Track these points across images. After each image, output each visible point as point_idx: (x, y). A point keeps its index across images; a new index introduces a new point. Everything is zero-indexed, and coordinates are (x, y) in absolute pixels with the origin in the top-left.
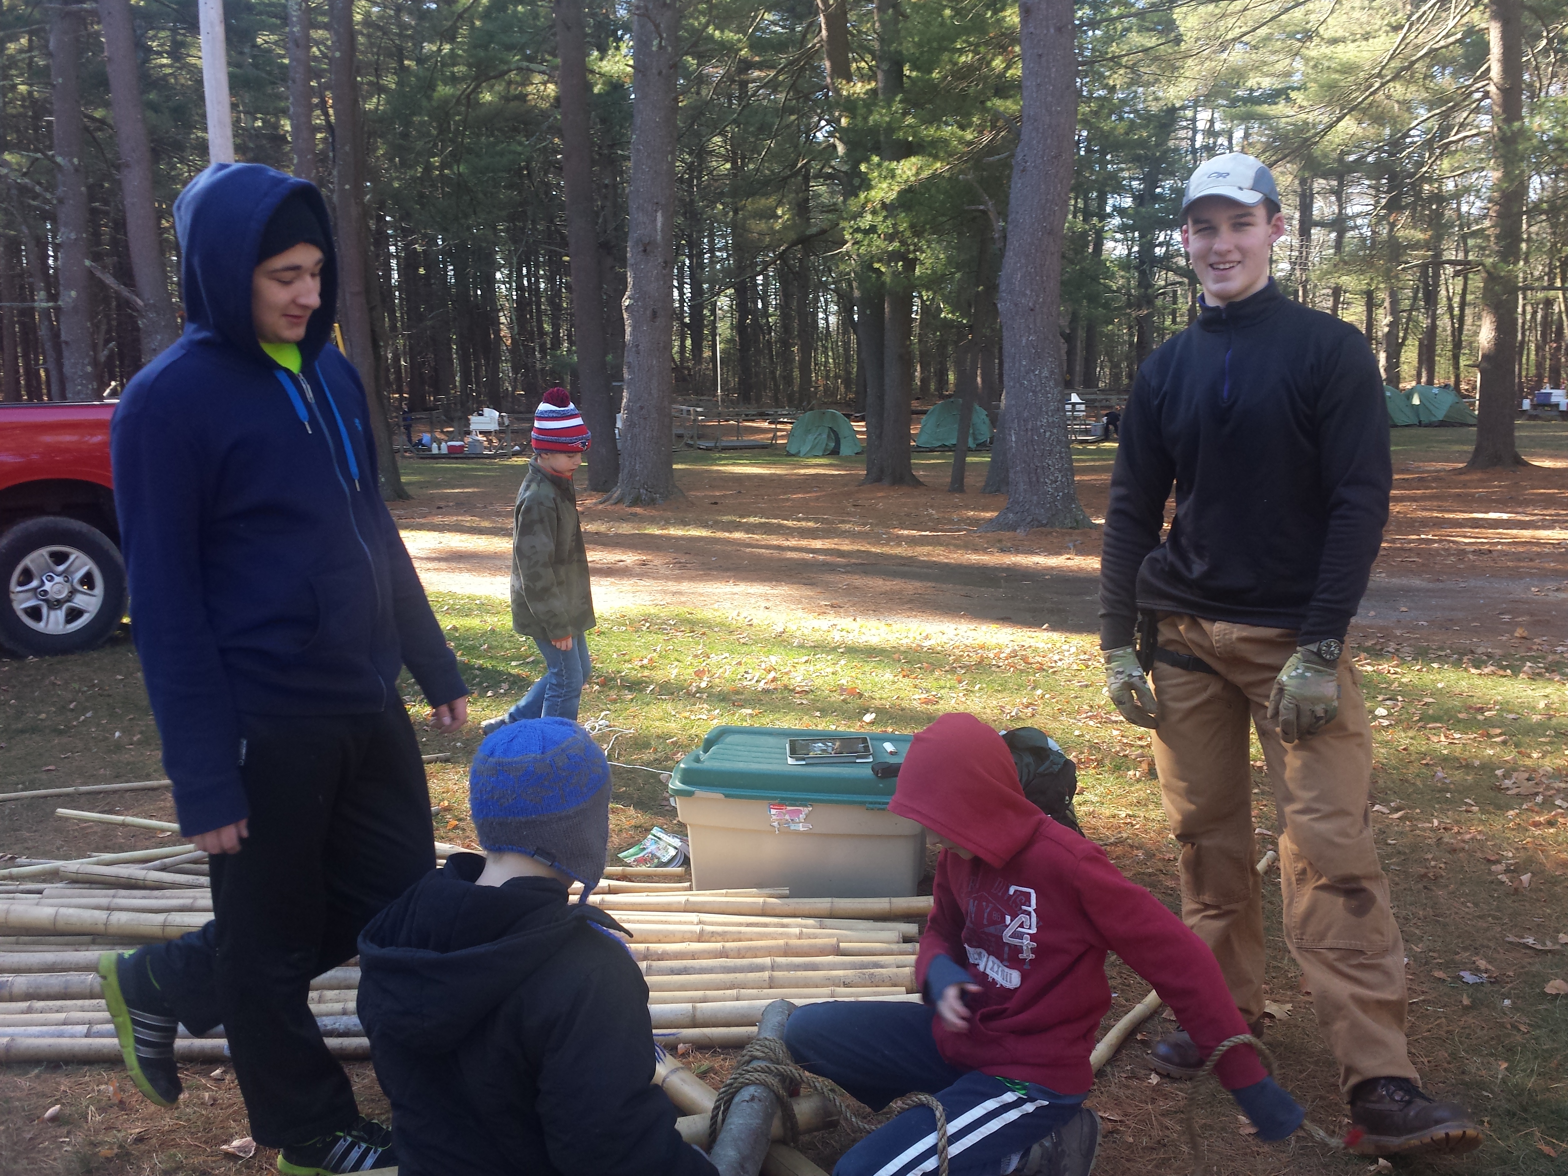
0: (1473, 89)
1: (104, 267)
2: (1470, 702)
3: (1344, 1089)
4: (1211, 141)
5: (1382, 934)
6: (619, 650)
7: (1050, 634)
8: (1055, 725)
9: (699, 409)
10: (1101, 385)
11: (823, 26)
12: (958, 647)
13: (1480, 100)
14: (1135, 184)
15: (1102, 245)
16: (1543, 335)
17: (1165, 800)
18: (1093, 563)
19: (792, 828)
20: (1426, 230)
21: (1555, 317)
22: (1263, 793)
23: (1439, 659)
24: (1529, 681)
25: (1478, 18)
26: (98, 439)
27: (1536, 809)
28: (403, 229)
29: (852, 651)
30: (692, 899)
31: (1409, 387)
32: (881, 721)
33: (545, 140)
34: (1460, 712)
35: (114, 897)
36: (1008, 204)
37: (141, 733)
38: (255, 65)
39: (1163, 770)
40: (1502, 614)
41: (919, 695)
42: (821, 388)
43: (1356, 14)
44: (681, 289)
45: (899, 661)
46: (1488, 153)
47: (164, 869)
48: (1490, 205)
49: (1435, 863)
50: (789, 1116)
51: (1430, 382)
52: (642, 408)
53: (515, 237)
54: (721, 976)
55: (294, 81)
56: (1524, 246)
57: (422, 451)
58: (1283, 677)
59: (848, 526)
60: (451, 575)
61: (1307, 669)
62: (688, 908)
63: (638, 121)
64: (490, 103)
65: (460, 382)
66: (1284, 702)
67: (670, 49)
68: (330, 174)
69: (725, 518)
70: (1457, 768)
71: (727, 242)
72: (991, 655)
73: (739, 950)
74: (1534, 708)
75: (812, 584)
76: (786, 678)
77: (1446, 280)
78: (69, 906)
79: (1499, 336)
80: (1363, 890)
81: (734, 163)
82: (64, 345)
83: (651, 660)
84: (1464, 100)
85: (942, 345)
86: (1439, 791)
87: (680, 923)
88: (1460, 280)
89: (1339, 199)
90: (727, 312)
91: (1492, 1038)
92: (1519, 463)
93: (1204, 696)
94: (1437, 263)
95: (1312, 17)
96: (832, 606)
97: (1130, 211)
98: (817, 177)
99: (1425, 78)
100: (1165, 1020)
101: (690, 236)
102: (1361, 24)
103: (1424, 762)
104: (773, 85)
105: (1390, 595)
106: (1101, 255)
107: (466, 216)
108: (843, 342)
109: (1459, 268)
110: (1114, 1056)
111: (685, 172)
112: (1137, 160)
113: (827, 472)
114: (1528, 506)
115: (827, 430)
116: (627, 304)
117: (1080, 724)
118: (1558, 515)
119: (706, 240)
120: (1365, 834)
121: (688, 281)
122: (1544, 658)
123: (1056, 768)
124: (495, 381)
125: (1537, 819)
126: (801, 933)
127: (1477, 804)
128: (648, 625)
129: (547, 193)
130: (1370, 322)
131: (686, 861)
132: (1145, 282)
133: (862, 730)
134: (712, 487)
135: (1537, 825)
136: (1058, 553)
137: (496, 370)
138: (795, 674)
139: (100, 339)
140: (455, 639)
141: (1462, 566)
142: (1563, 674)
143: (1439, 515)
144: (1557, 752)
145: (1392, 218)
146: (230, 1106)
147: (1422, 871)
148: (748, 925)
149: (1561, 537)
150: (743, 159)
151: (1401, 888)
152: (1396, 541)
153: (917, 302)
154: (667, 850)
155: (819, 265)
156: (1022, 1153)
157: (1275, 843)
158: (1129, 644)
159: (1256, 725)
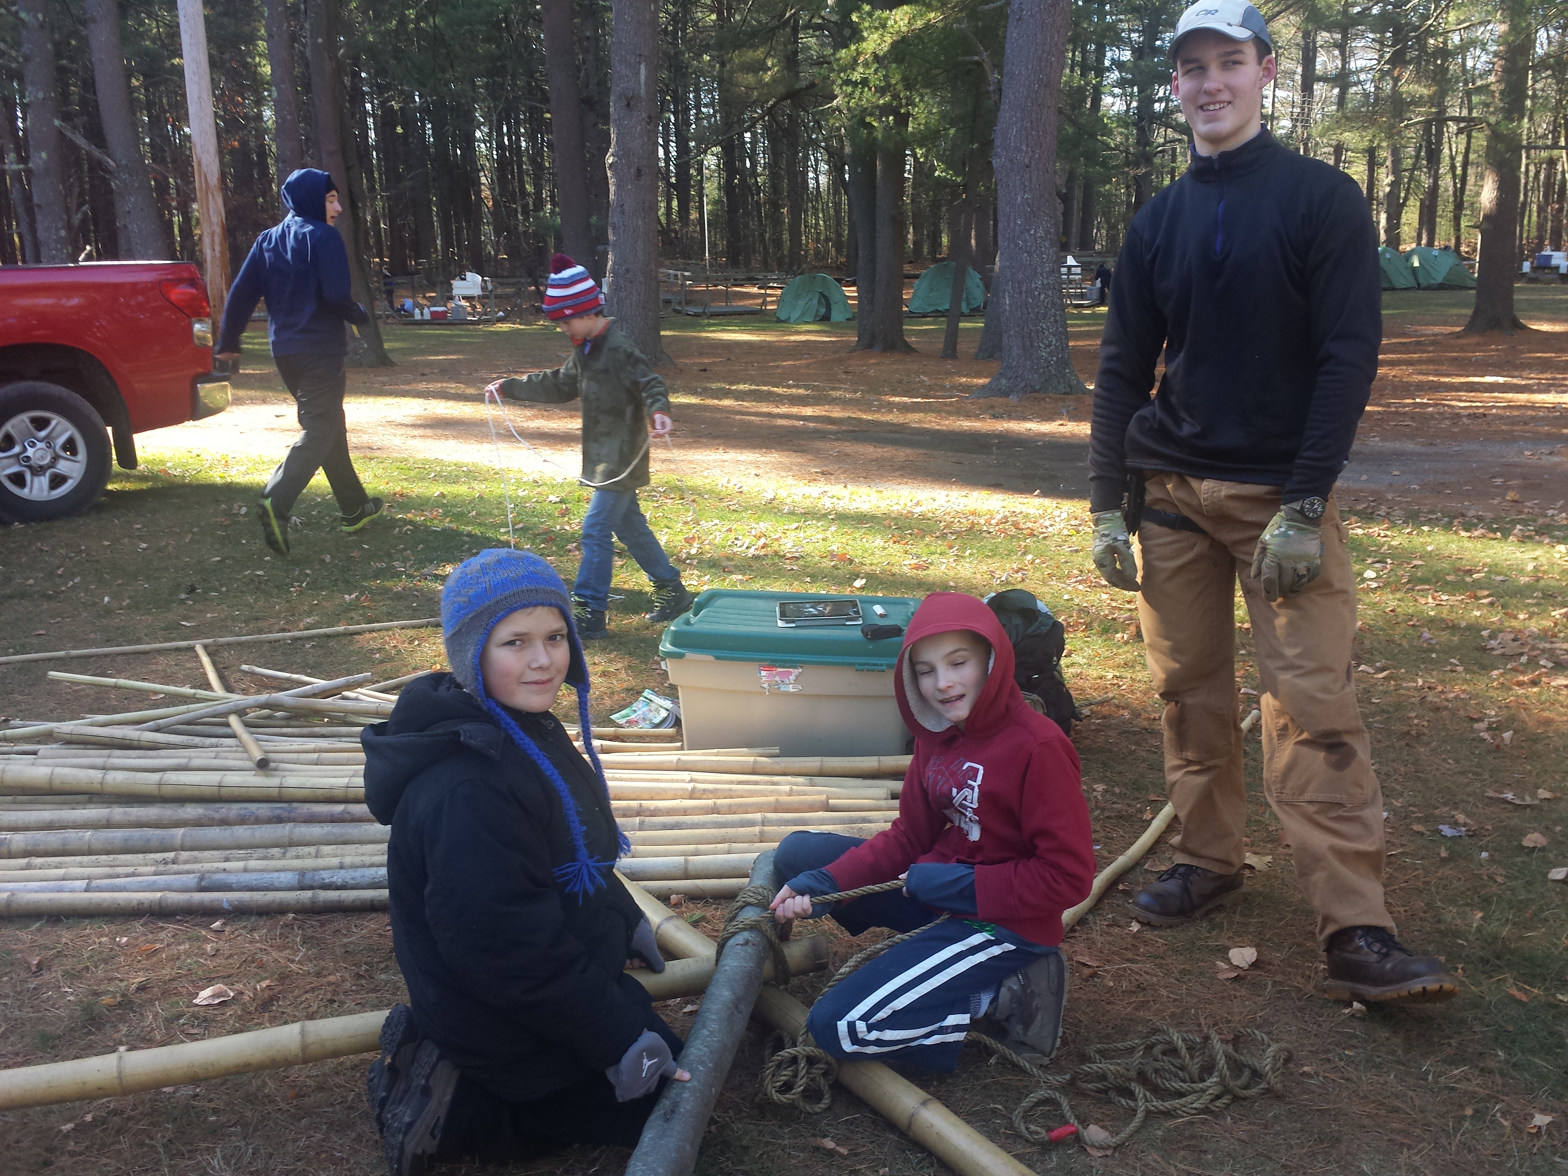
1: (74, 128)
2: (1458, 564)
3: (1321, 938)
5: (1361, 787)
7: (1041, 500)
8: (1046, 589)
9: (686, 274)
10: (1097, 247)
12: (949, 514)
14: (1135, 36)
15: (1100, 100)
16: (1546, 196)
17: (1150, 660)
18: (1084, 429)
19: (782, 689)
20: (1430, 86)
21: (1559, 178)
22: (1249, 654)
23: (1430, 522)
24: (1519, 544)
26: (75, 301)
27: (1521, 668)
28: (379, 86)
29: (843, 518)
30: (683, 758)
31: (1408, 249)
32: (872, 586)
34: (1448, 574)
35: (109, 757)
36: (1003, 55)
37: (129, 598)
39: (1147, 629)
40: (1495, 477)
41: (910, 561)
42: (812, 252)
44: (666, 148)
45: (890, 527)
47: (158, 730)
48: (1495, 60)
49: (1417, 720)
50: (780, 961)
51: (1430, 243)
52: (627, 271)
53: (494, 91)
54: (713, 831)
56: (1528, 103)
57: (405, 317)
58: (1266, 536)
59: (838, 393)
60: (437, 442)
61: (1290, 527)
62: (680, 767)
65: (442, 246)
66: (1267, 560)
68: (302, 28)
69: (714, 386)
70: (1444, 630)
71: (713, 97)
72: (982, 521)
73: (730, 806)
74: (1522, 570)
75: (802, 451)
76: (776, 544)
77: (1449, 138)
78: (64, 766)
79: (1501, 195)
80: (1343, 744)
81: (720, 14)
82: (36, 209)
85: (935, 205)
86: (1425, 652)
87: (672, 781)
88: (1463, 139)
89: (1343, 53)
90: (715, 171)
91: (1468, 889)
92: (1518, 326)
93: (1190, 555)
94: (1441, 119)
96: (823, 473)
97: (1129, 65)
98: (806, 27)
100: (1147, 871)
101: (675, 91)
103: (1411, 623)
105: (1381, 460)
106: (1099, 111)
107: (444, 70)
108: (834, 203)
109: (1462, 125)
111: (669, 24)
112: (1137, 11)
113: (818, 339)
114: (1523, 370)
115: (817, 295)
116: (610, 161)
117: (1070, 588)
118: (1554, 379)
119: (691, 96)
120: (1348, 689)
121: (674, 138)
122: (1535, 521)
123: (1045, 630)
124: (476, 248)
125: (1521, 678)
126: (791, 790)
127: (1462, 664)
129: (527, 47)
130: (1372, 182)
131: (678, 723)
132: (1144, 139)
133: (853, 595)
134: (701, 354)
135: (1520, 684)
136: (1050, 419)
137: (478, 233)
138: (786, 541)
139: (73, 203)
140: (444, 506)
141: (1456, 430)
142: (1553, 537)
143: (1436, 379)
144: (1543, 613)
145: (1396, 73)
146: (231, 956)
147: (1405, 729)
148: (740, 783)
149: (1557, 401)
150: (729, 9)
151: (1383, 745)
152: (1389, 405)
153: (910, 160)
154: (657, 711)
155: (809, 122)
156: (992, 996)
157: (1258, 702)
158: (1118, 507)
159: (1242, 582)
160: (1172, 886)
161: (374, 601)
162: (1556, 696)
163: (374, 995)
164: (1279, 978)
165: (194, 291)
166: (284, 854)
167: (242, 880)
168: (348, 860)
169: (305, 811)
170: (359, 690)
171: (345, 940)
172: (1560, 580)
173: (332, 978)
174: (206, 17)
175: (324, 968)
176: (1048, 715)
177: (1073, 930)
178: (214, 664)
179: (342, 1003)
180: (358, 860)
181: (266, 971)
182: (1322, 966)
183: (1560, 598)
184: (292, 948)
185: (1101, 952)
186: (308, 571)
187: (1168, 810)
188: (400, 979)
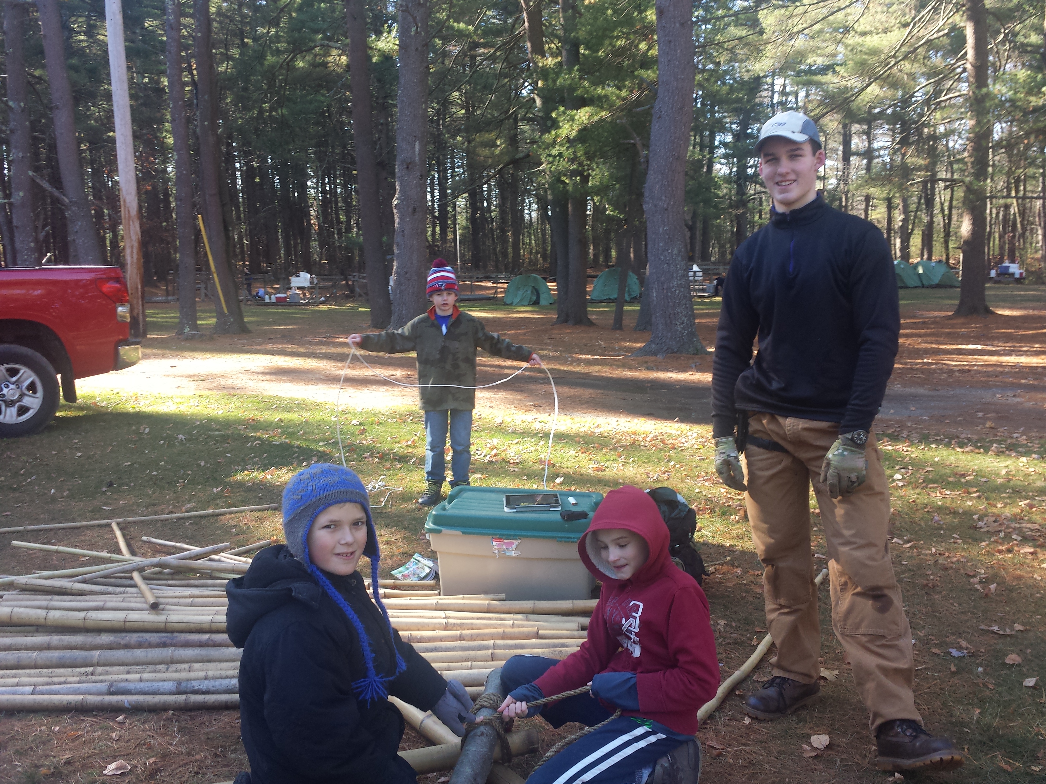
0: (956, 66)
1: (42, 176)
2: (956, 470)
3: (873, 728)
4: (784, 99)
5: (897, 625)
6: (392, 435)
7: (679, 424)
8: (683, 485)
10: (713, 259)
11: (526, 20)
12: (619, 433)
13: (961, 73)
14: (734, 126)
15: (712, 166)
16: (1004, 228)
17: (754, 536)
18: (707, 378)
19: (508, 554)
20: (925, 159)
21: (1012, 217)
22: (820, 530)
23: (937, 442)
24: (995, 457)
25: (959, 19)
26: (38, 292)
27: (1000, 541)
28: (245, 152)
29: (548, 436)
30: (440, 601)
31: (915, 261)
32: (567, 483)
33: (340, 93)
34: (950, 477)
35: (50, 600)
36: (649, 139)
37: (69, 490)
38: (143, 41)
39: (752, 516)
40: (978, 412)
41: (593, 465)
42: (527, 260)
43: (878, 16)
44: (432, 193)
45: (580, 442)
46: (966, 108)
47: (84, 582)
48: (967, 143)
49: (933, 577)
50: (505, 746)
51: (930, 258)
52: (406, 273)
53: (320, 157)
54: (460, 653)
55: (170, 53)
56: (990, 169)
57: (259, 301)
58: (830, 455)
59: (545, 352)
60: (278, 384)
61: (845, 450)
62: (438, 608)
63: (402, 81)
64: (303, 68)
65: (284, 255)
66: (830, 471)
67: (423, 34)
68: (195, 114)
70: (948, 514)
71: (463, 162)
72: (641, 439)
73: (472, 635)
74: (998, 474)
75: (521, 391)
76: (503, 454)
77: (940, 191)
78: (20, 607)
79: (974, 228)
80: (884, 596)
81: (467, 110)
82: (15, 229)
83: (413, 441)
84: (950, 73)
85: (607, 232)
86: (936, 529)
87: (432, 617)
88: (948, 191)
89: (869, 137)
90: (464, 209)
91: (970, 693)
92: (988, 312)
93: (779, 467)
94: (934, 180)
95: (849, 18)
96: (535, 406)
97: (731, 144)
98: (522, 119)
99: (924, 58)
100: (754, 681)
101: (438, 158)
102: (882, 23)
103: (926, 510)
104: (493, 58)
105: (902, 399)
106: (712, 173)
107: (287, 143)
108: (541, 229)
109: (948, 183)
110: (720, 705)
111: (434, 116)
112: (736, 111)
113: (531, 316)
114: (994, 341)
115: (531, 288)
116: (396, 203)
117: (699, 485)
118: (1014, 346)
119: (449, 161)
120: (886, 559)
121: (437, 188)
122: (1005, 441)
123: (683, 514)
124: (307, 255)
125: (1000, 547)
126: (513, 624)
127: (961, 538)
128: (411, 418)
129: (342, 129)
130: (890, 219)
131: (437, 576)
132: (741, 191)
133: (555, 489)
135: (1000, 552)
136: (684, 370)
137: (308, 247)
138: (510, 451)
139: (39, 224)
140: (281, 427)
141: (951, 380)
142: (1017, 452)
143: (936, 346)
144: (1013, 503)
145: (903, 151)
146: (129, 740)
147: (925, 582)
148: (478, 619)
149: (1016, 361)
150: (473, 107)
151: (910, 593)
152: (906, 363)
153: (590, 203)
154: (423, 569)
155: (525, 178)
156: (650, 771)
157: (827, 564)
158: (731, 434)
159: (814, 486)
160: (772, 692)
161: (233, 492)
162: (1024, 560)
163: (226, 769)
164: (844, 756)
165: (118, 285)
166: (167, 669)
167: (138, 687)
168: (210, 673)
169: (182, 638)
170: (222, 554)
171: (208, 730)
172: (1024, 481)
173: (198, 757)
174: (131, 106)
175: (192, 750)
176: (686, 571)
177: (705, 723)
178: (124, 536)
179: (205, 774)
180: (217, 673)
181: (153, 751)
182: (874, 748)
183: (1024, 493)
184: (171, 735)
185: (725, 739)
186: (189, 472)
187: (768, 639)
188: (244, 758)
